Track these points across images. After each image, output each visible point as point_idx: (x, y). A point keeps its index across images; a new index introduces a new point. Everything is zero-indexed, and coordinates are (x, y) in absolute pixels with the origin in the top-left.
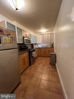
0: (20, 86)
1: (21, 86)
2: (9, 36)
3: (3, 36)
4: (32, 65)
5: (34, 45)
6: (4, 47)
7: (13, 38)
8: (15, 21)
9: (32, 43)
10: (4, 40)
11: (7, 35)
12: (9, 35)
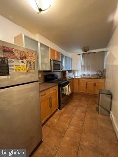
0: (40, 151)
1: (42, 150)
2: (24, 61)
3: (13, 60)
4: (63, 108)
5: (67, 72)
6: (15, 80)
7: (32, 63)
8: (38, 34)
9: (64, 69)
10: (15, 68)
11: (20, 58)
12: (25, 58)
